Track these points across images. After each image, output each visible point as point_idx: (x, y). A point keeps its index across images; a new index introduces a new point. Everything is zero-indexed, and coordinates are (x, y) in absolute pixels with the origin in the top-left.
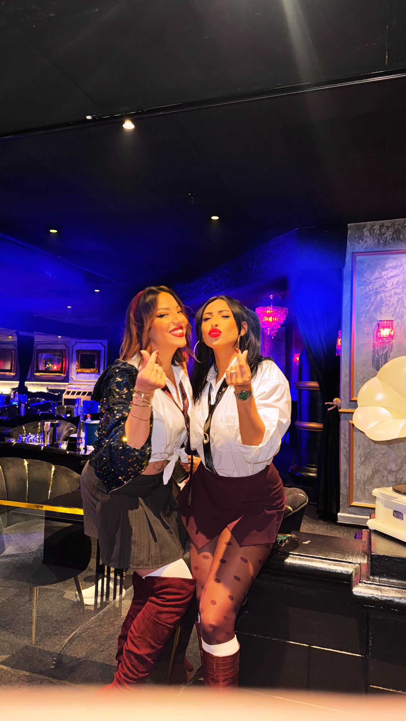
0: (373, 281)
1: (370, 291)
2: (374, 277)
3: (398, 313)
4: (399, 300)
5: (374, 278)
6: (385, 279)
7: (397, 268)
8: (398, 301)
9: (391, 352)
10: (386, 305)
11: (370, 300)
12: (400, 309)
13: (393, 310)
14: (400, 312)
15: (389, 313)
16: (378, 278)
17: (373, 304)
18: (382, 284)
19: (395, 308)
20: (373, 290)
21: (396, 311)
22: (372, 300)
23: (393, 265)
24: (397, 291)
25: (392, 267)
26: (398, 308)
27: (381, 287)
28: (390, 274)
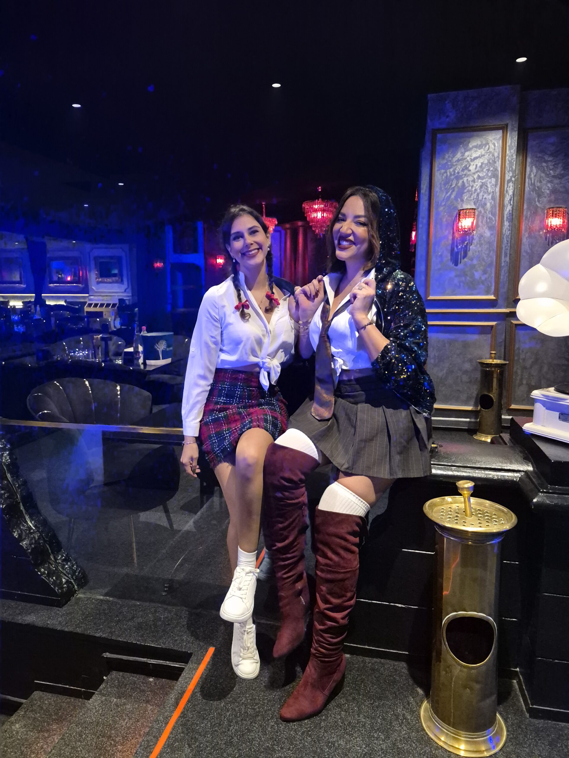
0: (455, 164)
1: (451, 175)
2: (455, 159)
3: (480, 200)
4: (483, 185)
5: (457, 159)
6: (468, 161)
7: (482, 148)
8: (481, 187)
9: (471, 244)
10: (468, 191)
11: (451, 185)
12: (483, 196)
13: (475, 197)
14: (482, 199)
15: (471, 200)
16: (461, 160)
17: (453, 191)
18: (464, 167)
19: (478, 195)
20: (454, 174)
21: (479, 198)
22: (453, 186)
23: (477, 144)
24: (481, 175)
25: (476, 147)
26: (481, 194)
27: (463, 170)
28: (474, 155)
